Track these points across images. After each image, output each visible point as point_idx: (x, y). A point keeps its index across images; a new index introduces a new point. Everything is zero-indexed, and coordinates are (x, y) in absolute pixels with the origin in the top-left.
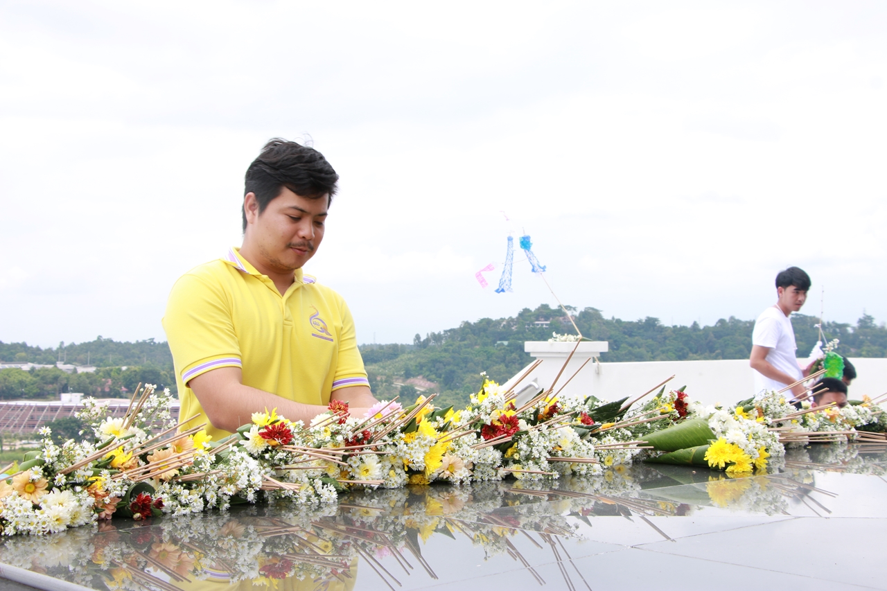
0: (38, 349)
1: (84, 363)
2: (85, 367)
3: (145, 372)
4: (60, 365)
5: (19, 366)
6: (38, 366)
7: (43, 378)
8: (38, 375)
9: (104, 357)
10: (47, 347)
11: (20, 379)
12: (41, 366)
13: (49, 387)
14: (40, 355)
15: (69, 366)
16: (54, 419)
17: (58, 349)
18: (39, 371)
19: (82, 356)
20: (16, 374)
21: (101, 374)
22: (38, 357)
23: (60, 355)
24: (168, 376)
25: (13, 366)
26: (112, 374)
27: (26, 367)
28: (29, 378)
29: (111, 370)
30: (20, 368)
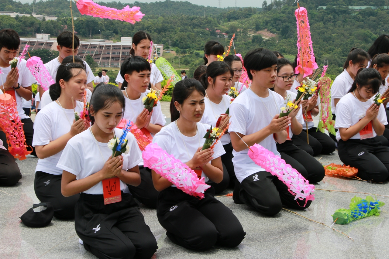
0: (20, 3)
1: (49, 14)
2: (50, 17)
3: (88, 21)
4: (34, 15)
5: (8, 14)
6: (21, 15)
7: (24, 23)
8: (21, 21)
9: (62, 11)
10: (25, 3)
11: (10, 23)
12: (23, 15)
13: (28, 29)
14: (21, 7)
15: (40, 16)
16: (32, 50)
17: (32, 4)
18: (22, 18)
19: (48, 10)
20: (7, 19)
21: (60, 22)
22: (20, 9)
23: (34, 8)
24: (103, 24)
25: (5, 14)
26: (68, 22)
27: (13, 15)
28: (16, 23)
29: (67, 20)
30: (10, 16)
